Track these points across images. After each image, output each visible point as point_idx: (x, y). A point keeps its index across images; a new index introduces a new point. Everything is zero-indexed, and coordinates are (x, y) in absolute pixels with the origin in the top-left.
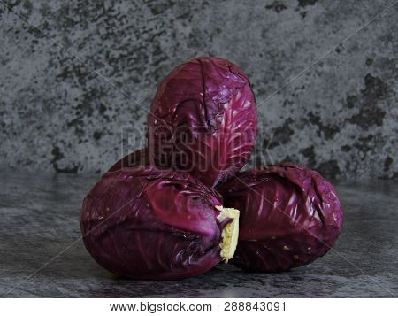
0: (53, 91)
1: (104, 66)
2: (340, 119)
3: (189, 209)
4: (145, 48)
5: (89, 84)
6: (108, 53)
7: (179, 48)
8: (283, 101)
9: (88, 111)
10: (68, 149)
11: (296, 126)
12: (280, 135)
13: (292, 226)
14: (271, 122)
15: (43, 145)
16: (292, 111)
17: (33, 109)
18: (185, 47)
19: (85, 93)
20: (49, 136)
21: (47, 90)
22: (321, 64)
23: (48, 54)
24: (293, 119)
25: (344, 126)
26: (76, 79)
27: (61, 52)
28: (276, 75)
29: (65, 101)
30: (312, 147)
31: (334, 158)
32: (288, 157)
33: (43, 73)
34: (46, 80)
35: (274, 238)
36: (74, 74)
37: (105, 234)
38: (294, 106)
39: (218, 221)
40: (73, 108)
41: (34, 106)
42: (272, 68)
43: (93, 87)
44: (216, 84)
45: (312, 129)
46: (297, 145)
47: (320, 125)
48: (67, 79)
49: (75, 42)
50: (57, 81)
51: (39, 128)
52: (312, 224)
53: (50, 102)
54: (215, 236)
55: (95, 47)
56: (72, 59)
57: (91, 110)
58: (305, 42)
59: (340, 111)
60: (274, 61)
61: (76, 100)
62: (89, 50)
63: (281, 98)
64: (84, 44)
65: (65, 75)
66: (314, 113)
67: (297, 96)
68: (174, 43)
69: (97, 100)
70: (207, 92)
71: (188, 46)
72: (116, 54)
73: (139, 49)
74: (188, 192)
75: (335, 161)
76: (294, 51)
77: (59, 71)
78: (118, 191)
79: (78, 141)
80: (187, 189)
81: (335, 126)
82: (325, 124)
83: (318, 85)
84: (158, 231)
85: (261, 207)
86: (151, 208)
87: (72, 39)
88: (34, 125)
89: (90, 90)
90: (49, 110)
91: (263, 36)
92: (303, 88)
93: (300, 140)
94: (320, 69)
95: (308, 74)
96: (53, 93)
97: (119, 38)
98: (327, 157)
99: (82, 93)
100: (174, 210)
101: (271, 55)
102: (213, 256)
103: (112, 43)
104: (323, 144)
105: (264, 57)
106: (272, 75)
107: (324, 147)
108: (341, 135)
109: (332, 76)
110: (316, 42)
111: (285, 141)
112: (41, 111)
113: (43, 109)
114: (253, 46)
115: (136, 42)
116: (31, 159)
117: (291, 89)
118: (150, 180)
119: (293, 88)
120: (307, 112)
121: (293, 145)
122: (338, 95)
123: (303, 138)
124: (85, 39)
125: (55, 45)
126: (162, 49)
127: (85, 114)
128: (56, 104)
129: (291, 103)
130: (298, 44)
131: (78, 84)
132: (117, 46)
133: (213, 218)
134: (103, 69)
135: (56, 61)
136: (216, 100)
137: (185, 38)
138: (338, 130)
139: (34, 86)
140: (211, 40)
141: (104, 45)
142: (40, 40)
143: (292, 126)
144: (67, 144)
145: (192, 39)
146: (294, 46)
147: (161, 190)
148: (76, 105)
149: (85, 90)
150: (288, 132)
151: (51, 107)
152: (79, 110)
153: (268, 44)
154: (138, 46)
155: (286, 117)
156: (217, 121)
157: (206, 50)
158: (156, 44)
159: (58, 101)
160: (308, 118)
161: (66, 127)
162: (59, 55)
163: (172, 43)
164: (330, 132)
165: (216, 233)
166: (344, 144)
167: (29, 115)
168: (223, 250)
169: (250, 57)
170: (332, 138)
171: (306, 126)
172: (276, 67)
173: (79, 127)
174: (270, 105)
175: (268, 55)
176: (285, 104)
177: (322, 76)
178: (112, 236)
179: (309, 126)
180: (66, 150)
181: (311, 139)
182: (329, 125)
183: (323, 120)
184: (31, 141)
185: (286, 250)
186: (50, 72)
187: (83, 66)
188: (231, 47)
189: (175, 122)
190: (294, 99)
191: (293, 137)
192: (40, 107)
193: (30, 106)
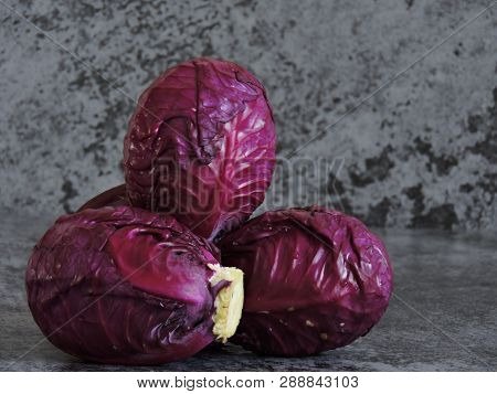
0: (64, 103)
1: (134, 70)
2: (459, 148)
3: (170, 268)
4: (191, 45)
5: (114, 95)
6: (140, 52)
7: (237, 47)
8: (381, 121)
9: (111, 131)
10: (85, 184)
11: (398, 156)
12: (376, 168)
13: (318, 293)
14: (363, 151)
15: (50, 177)
16: (392, 136)
17: (37, 128)
18: (246, 46)
19: (108, 107)
20: (58, 166)
21: (56, 103)
22: (433, 72)
23: (59, 54)
24: (394, 146)
25: (464, 158)
26: (96, 88)
27: (76, 51)
28: (371, 85)
29: (80, 117)
30: (420, 186)
31: (450, 201)
32: (386, 199)
33: (51, 78)
34: (55, 90)
35: (291, 309)
36: (93, 81)
37: (56, 300)
38: (396, 129)
39: (209, 284)
40: (91, 127)
41: (38, 124)
42: (366, 76)
43: (120, 99)
44: (215, 96)
45: (419, 161)
46: (398, 182)
47: (431, 155)
48: (84, 88)
49: (95, 36)
50: (70, 90)
51: (45, 154)
52: (346, 291)
53: (60, 118)
54: (206, 305)
55: (123, 44)
56: (91, 61)
57: (116, 131)
58: (410, 40)
59: (459, 137)
60: (368, 67)
61: (96, 116)
62: (114, 48)
63: (378, 117)
64: (108, 39)
65: (81, 82)
66: (422, 138)
67: (400, 114)
68: (232, 40)
69: (125, 117)
70: (201, 106)
71: (251, 44)
72: (151, 54)
73: (183, 48)
74: (170, 244)
75: (452, 206)
76: (397, 52)
77: (73, 77)
78: (74, 241)
79: (98, 173)
80: (168, 240)
81: (451, 157)
82: (438, 154)
83: (429, 100)
84: (125, 297)
85: (275, 267)
86: (116, 265)
87: (91, 32)
88: (38, 150)
89: (114, 103)
90: (59, 129)
91: (354, 32)
92: (408, 103)
93: (403, 175)
94: (431, 78)
95: (416, 85)
96: (65, 107)
97: (156, 32)
98: (440, 200)
99: (104, 106)
100: (148, 269)
101: (365, 58)
102: (203, 333)
103: (147, 38)
104: (434, 181)
105: (355, 61)
106: (366, 86)
107: (436, 185)
108: (460, 169)
109: (449, 88)
110: (427, 40)
111: (382, 178)
112: (47, 131)
113: (51, 129)
114: (340, 45)
115: (179, 38)
116: (34, 196)
117: (392, 105)
118: (118, 227)
119: (395, 103)
120: (414, 137)
121: (394, 183)
122: (457, 115)
123: (407, 173)
124: (109, 33)
125: (67, 41)
126: (215, 48)
127: (107, 135)
128: (68, 122)
129: (391, 125)
130: (402, 43)
131: (99, 94)
132: (153, 43)
133: (202, 280)
134: (133, 74)
135: (68, 62)
136: (215, 118)
137: (246, 33)
138: (455, 163)
139: (38, 96)
140: (282, 37)
141: (134, 42)
142: (46, 33)
143: (392, 157)
144: (83, 177)
145: (256, 35)
146: (397, 45)
147: (132, 240)
148: (95, 122)
149: (108, 102)
150: (387, 164)
151: (62, 126)
152: (100, 130)
153: (360, 43)
154: (182, 44)
155: (385, 144)
156: (214, 147)
157: (274, 49)
158: (207, 41)
159: (71, 118)
160: (414, 145)
161: (82, 154)
162: (73, 54)
163: (228, 39)
164: (445, 165)
165: (206, 301)
166: (464, 183)
167: (32, 135)
168: (217, 325)
169: (335, 61)
170: (447, 174)
171: (411, 157)
172: (371, 75)
173: (100, 153)
174: (363, 127)
175: (360, 58)
176: (383, 126)
177: (435, 87)
178: (64, 303)
179: (415, 156)
180: (81, 185)
181: (418, 175)
182: (443, 155)
183: (436, 149)
184: (33, 173)
185: (309, 327)
186: (60, 77)
187: (106, 70)
188: (309, 47)
189: (157, 147)
190: (396, 119)
191: (393, 171)
192: (46, 125)
193: (32, 125)
